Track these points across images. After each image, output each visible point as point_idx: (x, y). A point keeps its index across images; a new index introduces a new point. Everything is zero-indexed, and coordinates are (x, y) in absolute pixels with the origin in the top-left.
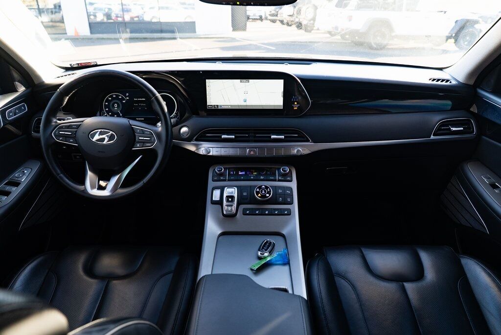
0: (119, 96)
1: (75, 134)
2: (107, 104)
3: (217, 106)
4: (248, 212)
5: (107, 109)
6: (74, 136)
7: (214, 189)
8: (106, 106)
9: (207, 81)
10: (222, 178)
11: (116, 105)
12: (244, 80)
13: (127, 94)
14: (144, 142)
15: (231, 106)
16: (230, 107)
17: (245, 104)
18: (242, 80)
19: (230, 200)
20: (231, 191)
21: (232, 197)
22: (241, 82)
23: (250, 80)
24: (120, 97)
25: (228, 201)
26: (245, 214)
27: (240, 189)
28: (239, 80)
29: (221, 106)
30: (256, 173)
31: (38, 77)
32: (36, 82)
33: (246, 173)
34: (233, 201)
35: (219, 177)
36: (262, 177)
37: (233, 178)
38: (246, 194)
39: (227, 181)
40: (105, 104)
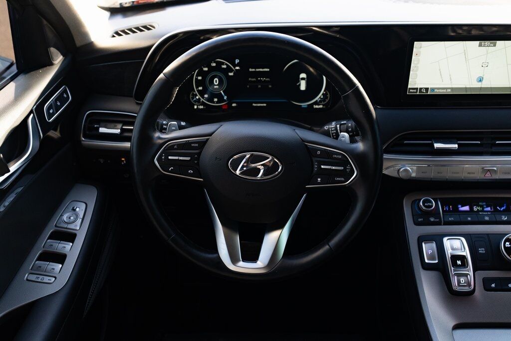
0: (223, 64)
1: (198, 159)
2: (200, 78)
3: (427, 89)
4: (493, 285)
5: (200, 88)
6: (195, 164)
7: (421, 239)
8: (198, 83)
9: (415, 43)
10: (432, 219)
11: (216, 81)
12: (487, 43)
13: (237, 61)
14: (329, 176)
15: (452, 89)
16: (449, 92)
17: (479, 85)
18: (483, 42)
19: (459, 262)
20: (455, 246)
21: (463, 258)
22: (480, 45)
23: (498, 42)
24: (224, 66)
25: (454, 264)
26: (487, 288)
27: (473, 241)
28: (477, 43)
29: (433, 89)
30: (489, 209)
34: (464, 264)
36: (503, 217)
37: (452, 219)
38: (484, 252)
39: (443, 225)
40: (196, 79)
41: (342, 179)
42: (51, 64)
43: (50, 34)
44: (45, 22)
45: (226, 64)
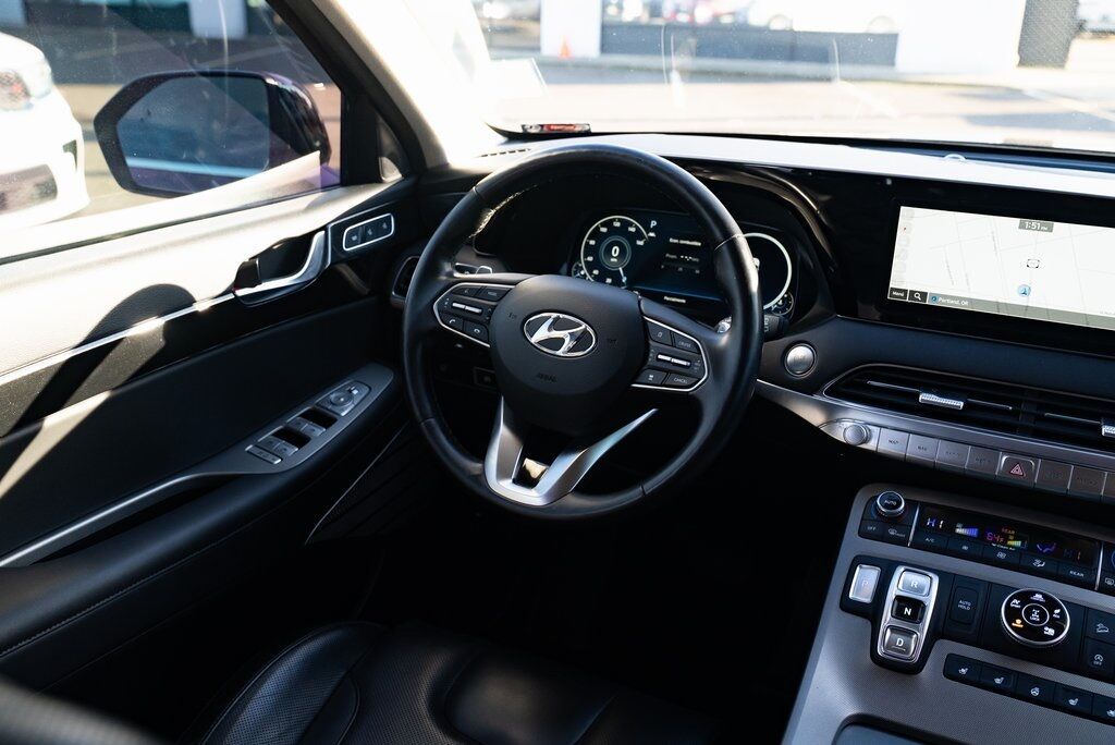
0: (631, 224)
1: (490, 314)
2: (592, 242)
3: (924, 295)
4: (963, 671)
5: (590, 259)
6: (484, 321)
7: (860, 560)
8: (590, 250)
9: (902, 208)
10: (892, 532)
11: (616, 250)
12: (1035, 223)
13: (653, 223)
14: (669, 370)
15: (970, 300)
16: (965, 306)
17: (1022, 301)
18: (1027, 222)
19: (908, 611)
20: (918, 584)
21: (918, 606)
22: (1022, 226)
23: (1057, 225)
24: (632, 229)
25: (898, 614)
26: (951, 669)
27: (951, 586)
28: (1017, 221)
29: (935, 298)
30: (1018, 543)
31: (437, 151)
32: (430, 164)
33: (982, 536)
34: (917, 617)
35: (883, 527)
36: (1038, 561)
37: (932, 540)
38: (968, 608)
39: (911, 547)
40: (587, 243)
41: (684, 381)
42: (379, 181)
43: (387, 139)
44: (381, 120)
45: (636, 226)
